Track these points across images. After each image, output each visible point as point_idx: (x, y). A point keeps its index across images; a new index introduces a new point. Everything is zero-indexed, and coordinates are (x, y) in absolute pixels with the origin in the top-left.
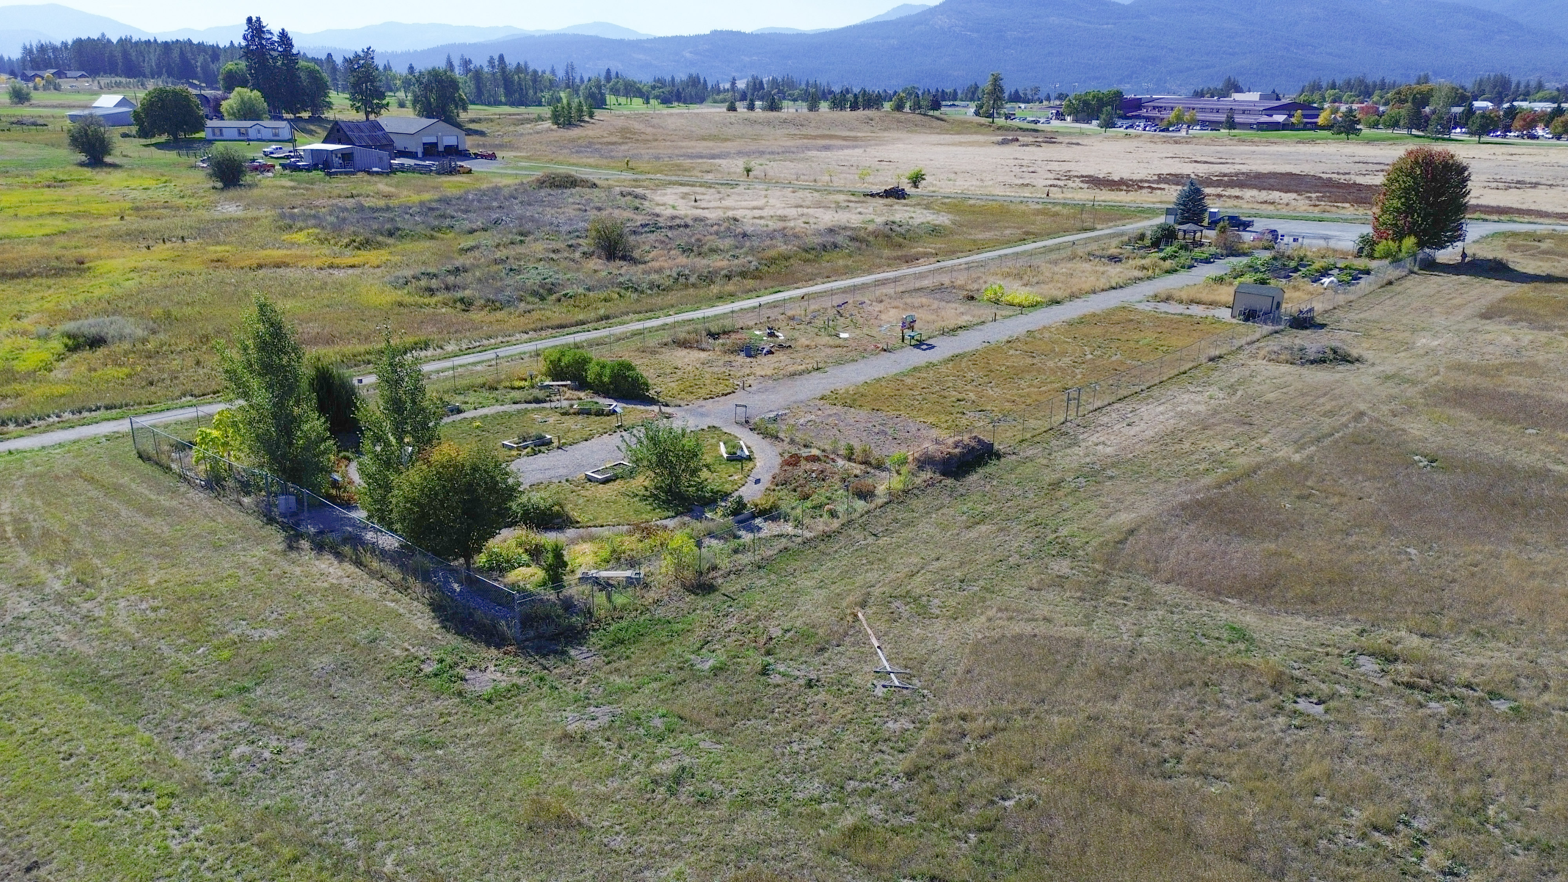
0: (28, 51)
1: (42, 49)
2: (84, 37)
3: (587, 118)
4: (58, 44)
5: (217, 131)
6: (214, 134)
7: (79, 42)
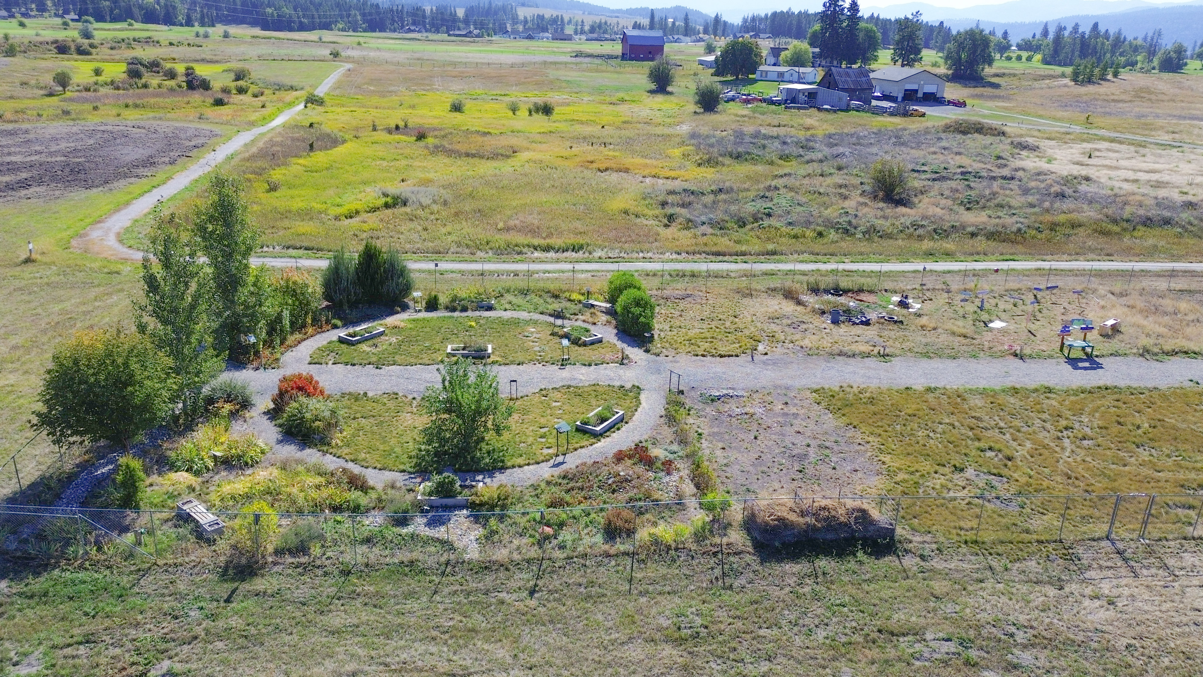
0: (745, 21)
1: (754, 19)
2: (778, 11)
3: (1110, 77)
4: (763, 15)
5: (764, 74)
6: (761, 76)
7: (775, 14)
